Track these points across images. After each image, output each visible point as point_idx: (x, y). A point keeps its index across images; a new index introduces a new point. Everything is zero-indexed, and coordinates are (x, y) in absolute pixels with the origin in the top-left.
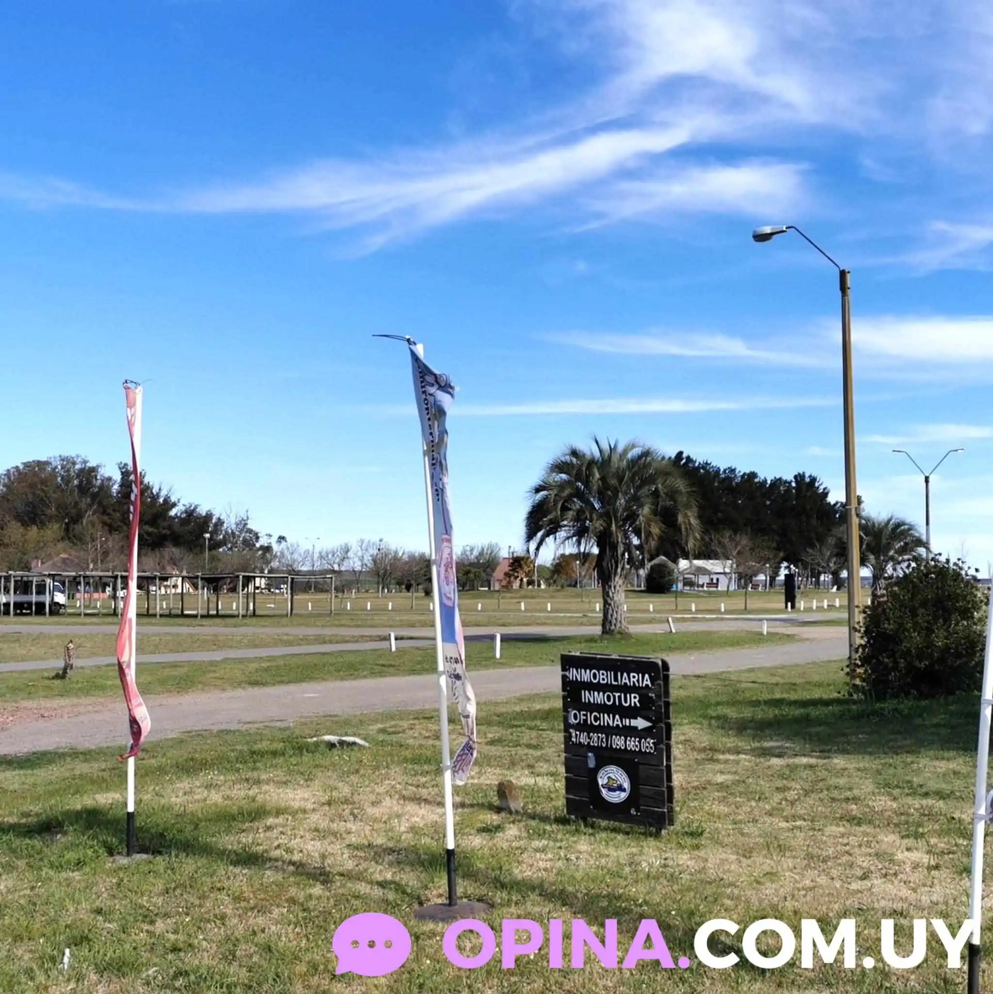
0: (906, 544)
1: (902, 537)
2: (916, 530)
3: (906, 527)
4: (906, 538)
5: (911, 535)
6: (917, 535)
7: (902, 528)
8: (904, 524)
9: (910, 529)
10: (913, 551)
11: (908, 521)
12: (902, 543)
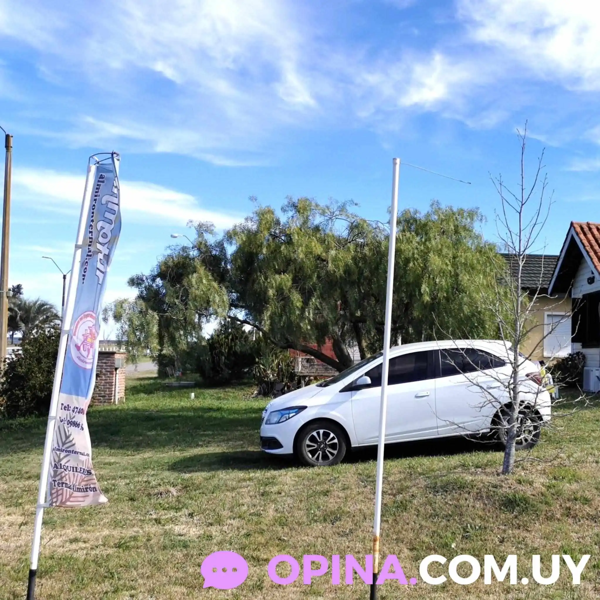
0: (47, 317)
1: (45, 313)
2: (54, 309)
3: (48, 306)
4: (47, 313)
5: (51, 311)
6: (55, 312)
7: (46, 307)
8: (47, 304)
9: (51, 308)
10: (52, 322)
11: (49, 303)
12: (45, 317)
